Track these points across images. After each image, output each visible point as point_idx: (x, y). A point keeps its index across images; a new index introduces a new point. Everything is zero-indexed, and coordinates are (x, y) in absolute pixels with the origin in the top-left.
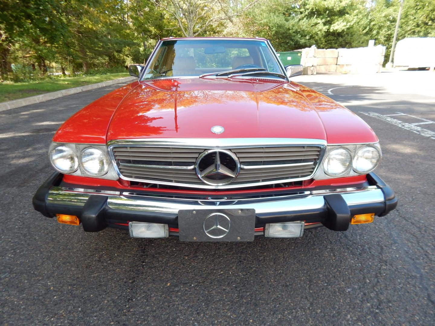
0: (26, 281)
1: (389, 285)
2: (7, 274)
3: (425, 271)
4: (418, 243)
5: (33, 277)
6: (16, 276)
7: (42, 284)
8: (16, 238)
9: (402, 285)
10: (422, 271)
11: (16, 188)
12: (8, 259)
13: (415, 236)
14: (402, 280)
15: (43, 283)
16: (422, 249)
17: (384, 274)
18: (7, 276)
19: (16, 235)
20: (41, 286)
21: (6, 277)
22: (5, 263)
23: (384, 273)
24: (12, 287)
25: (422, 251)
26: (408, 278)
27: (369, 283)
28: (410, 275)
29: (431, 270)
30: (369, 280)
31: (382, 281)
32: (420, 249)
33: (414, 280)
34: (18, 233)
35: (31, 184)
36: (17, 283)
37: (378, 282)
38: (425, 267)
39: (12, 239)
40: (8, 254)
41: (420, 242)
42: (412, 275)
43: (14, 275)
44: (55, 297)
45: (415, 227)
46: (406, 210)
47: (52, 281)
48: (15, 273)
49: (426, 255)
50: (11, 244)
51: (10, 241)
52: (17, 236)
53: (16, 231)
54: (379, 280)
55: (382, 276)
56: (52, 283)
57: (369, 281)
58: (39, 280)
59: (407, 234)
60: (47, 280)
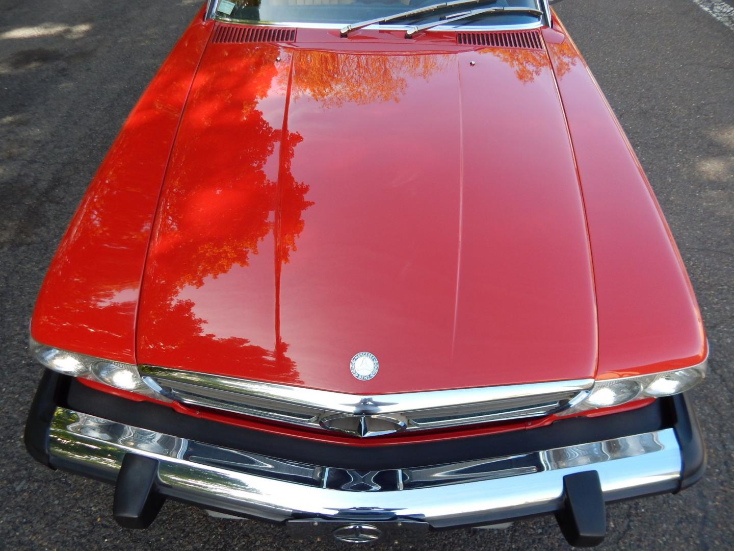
0: (56, 502)
1: (646, 536)
2: (24, 482)
3: (714, 504)
4: (721, 430)
5: (67, 492)
6: (39, 487)
7: (83, 509)
8: (26, 391)
9: (668, 536)
10: (710, 503)
11: (9, 249)
12: (20, 447)
13: (719, 413)
14: (671, 524)
15: (83, 506)
16: (724, 446)
17: (643, 510)
18: (24, 488)
19: (26, 383)
20: (82, 514)
21: (23, 491)
22: (17, 455)
23: (644, 507)
24: (35, 513)
25: (721, 453)
26: (680, 522)
27: (614, 530)
28: (687, 513)
29: (727, 501)
30: (614, 524)
31: (635, 526)
32: (719, 447)
33: (691, 525)
34: (29, 380)
35: (34, 238)
36: (42, 504)
37: (629, 526)
38: (717, 494)
39: (20, 394)
40: (18, 434)
41: (725, 429)
42: (691, 515)
43: (36, 484)
44: (106, 540)
45: (725, 389)
46: (719, 339)
47: (98, 503)
48: (37, 481)
49: (726, 463)
50: (21, 409)
51: (17, 400)
52: (27, 386)
53: (23, 372)
54: (631, 524)
55: (637, 515)
56: (97, 508)
57: (613, 526)
58: (77, 500)
59: (706, 408)
60: (88, 500)
